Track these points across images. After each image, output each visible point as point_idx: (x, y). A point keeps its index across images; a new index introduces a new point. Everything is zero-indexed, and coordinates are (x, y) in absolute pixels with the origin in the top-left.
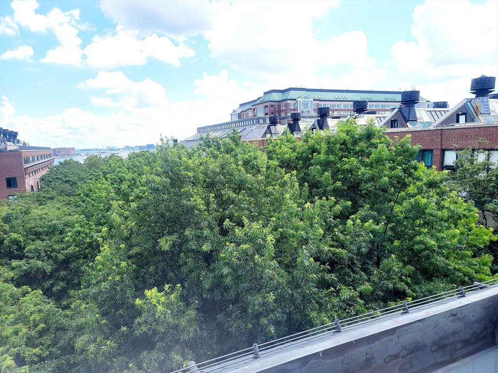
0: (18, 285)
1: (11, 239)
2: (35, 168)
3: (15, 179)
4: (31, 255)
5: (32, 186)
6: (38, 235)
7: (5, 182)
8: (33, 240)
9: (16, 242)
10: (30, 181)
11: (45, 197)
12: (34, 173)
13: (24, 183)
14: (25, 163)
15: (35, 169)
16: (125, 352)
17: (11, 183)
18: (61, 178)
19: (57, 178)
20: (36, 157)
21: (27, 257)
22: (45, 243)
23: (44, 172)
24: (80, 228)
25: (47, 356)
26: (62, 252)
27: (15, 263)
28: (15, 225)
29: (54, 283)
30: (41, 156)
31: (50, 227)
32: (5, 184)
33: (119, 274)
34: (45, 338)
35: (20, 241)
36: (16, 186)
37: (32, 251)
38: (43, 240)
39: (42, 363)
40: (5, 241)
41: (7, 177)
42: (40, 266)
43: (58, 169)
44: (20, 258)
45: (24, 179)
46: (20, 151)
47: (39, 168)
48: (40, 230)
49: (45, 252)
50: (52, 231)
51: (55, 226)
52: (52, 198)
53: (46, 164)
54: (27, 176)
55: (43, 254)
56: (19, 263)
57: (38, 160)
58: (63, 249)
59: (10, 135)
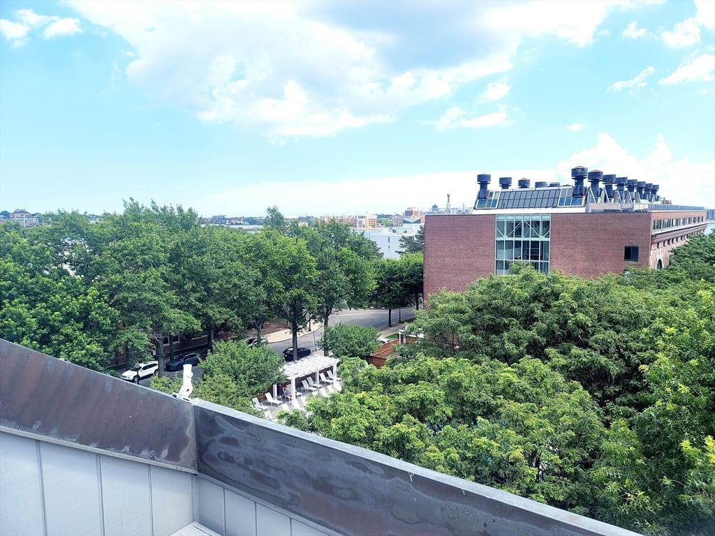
0: (569, 378)
1: (576, 320)
2: (670, 236)
3: (636, 249)
4: (596, 346)
5: (660, 260)
6: (613, 323)
7: (623, 252)
8: (606, 329)
9: (582, 326)
10: (658, 254)
11: (668, 278)
12: (666, 243)
13: (648, 256)
14: (654, 228)
15: (668, 238)
16: (671, 524)
17: (631, 253)
18: (702, 253)
19: (697, 253)
20: (674, 221)
21: (590, 347)
22: (620, 335)
23: (681, 243)
24: (662, 325)
25: (571, 473)
26: (638, 353)
27: (575, 350)
28: (585, 304)
29: (620, 391)
30: (689, 219)
31: (631, 315)
32: (624, 254)
33: (674, 402)
34: (575, 451)
35: (587, 325)
36: (636, 259)
37: (599, 341)
38: (618, 332)
39: (561, 478)
40: (569, 321)
41: (627, 245)
42: (603, 362)
43: (701, 240)
44: (584, 345)
45: (648, 249)
46: (649, 211)
47: (676, 236)
48: (619, 317)
49: (617, 347)
50: (634, 322)
51: (638, 316)
52: (677, 281)
53: (690, 231)
54: (654, 247)
55: (612, 349)
56: (580, 352)
57: (677, 224)
58: (641, 350)
59: (647, 190)
